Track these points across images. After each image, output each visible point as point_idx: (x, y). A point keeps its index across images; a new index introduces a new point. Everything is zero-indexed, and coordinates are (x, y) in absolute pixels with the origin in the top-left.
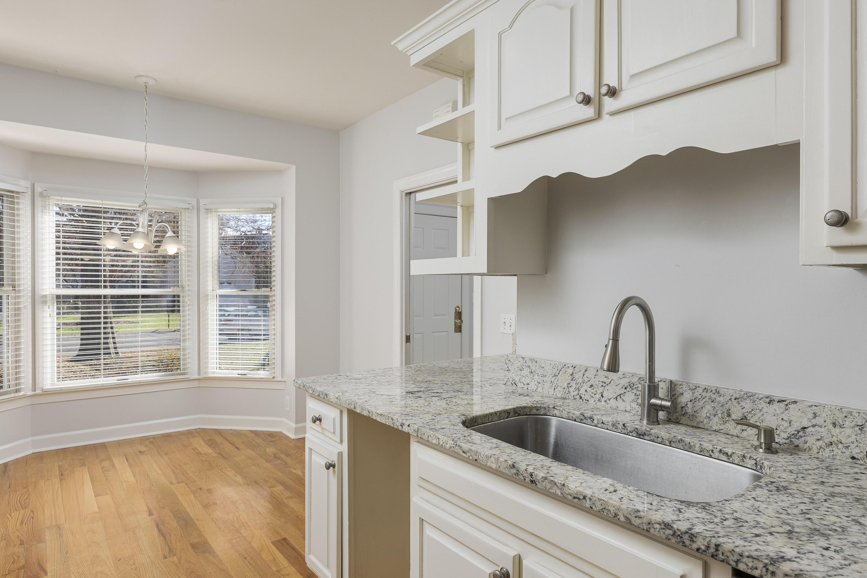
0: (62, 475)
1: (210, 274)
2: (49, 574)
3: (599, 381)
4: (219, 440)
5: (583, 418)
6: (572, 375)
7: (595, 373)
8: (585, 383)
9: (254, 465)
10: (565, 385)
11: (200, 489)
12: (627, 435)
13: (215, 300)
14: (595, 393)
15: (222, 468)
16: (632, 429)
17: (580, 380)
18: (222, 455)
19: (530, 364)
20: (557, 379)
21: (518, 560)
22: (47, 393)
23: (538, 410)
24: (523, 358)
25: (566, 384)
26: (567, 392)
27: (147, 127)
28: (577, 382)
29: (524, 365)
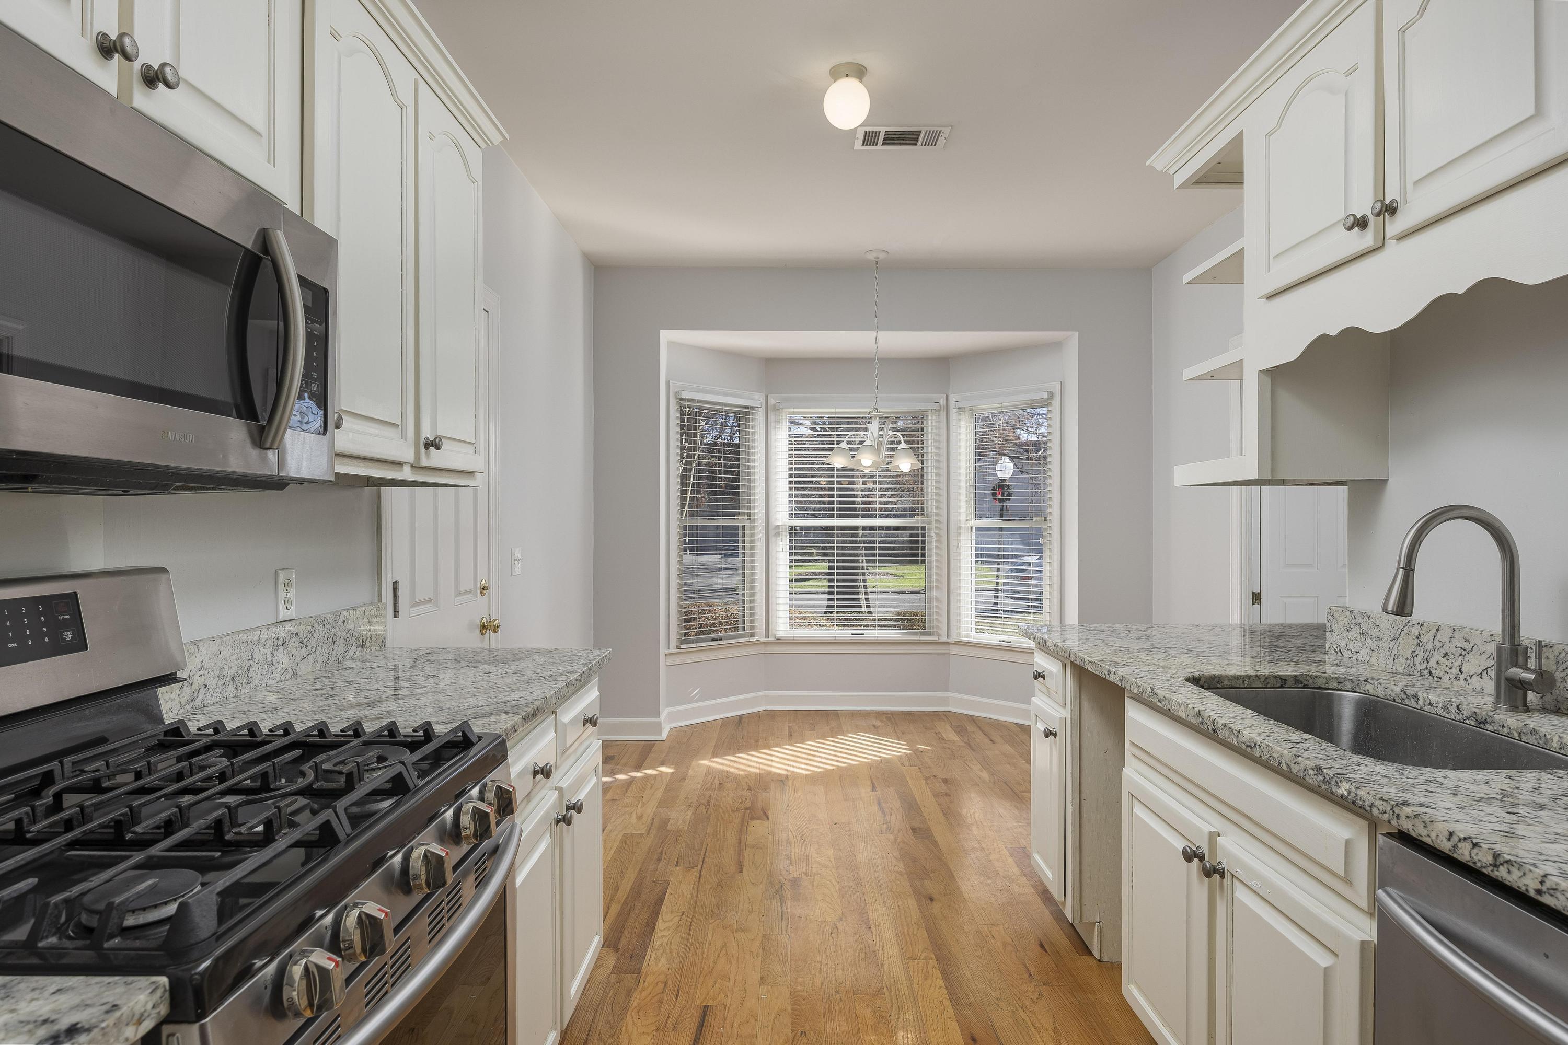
0: (791, 735)
1: (963, 498)
2: (770, 819)
3: (1456, 647)
4: (971, 728)
5: (1404, 697)
6: (1418, 637)
7: (1450, 635)
8: (1436, 650)
9: (1009, 764)
10: (1408, 653)
11: (935, 776)
12: (1463, 723)
13: (970, 534)
14: (1451, 666)
15: (967, 760)
16: (1470, 714)
17: (1430, 646)
18: (970, 746)
19: (1360, 620)
20: (1397, 644)
21: (1213, 837)
22: (780, 642)
23: (1341, 683)
24: (1351, 612)
25: (1410, 652)
26: (1411, 665)
27: (877, 313)
28: (1426, 649)
29: (1353, 622)
